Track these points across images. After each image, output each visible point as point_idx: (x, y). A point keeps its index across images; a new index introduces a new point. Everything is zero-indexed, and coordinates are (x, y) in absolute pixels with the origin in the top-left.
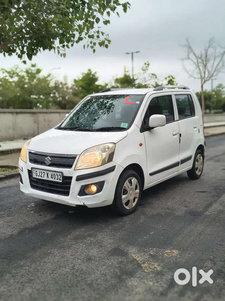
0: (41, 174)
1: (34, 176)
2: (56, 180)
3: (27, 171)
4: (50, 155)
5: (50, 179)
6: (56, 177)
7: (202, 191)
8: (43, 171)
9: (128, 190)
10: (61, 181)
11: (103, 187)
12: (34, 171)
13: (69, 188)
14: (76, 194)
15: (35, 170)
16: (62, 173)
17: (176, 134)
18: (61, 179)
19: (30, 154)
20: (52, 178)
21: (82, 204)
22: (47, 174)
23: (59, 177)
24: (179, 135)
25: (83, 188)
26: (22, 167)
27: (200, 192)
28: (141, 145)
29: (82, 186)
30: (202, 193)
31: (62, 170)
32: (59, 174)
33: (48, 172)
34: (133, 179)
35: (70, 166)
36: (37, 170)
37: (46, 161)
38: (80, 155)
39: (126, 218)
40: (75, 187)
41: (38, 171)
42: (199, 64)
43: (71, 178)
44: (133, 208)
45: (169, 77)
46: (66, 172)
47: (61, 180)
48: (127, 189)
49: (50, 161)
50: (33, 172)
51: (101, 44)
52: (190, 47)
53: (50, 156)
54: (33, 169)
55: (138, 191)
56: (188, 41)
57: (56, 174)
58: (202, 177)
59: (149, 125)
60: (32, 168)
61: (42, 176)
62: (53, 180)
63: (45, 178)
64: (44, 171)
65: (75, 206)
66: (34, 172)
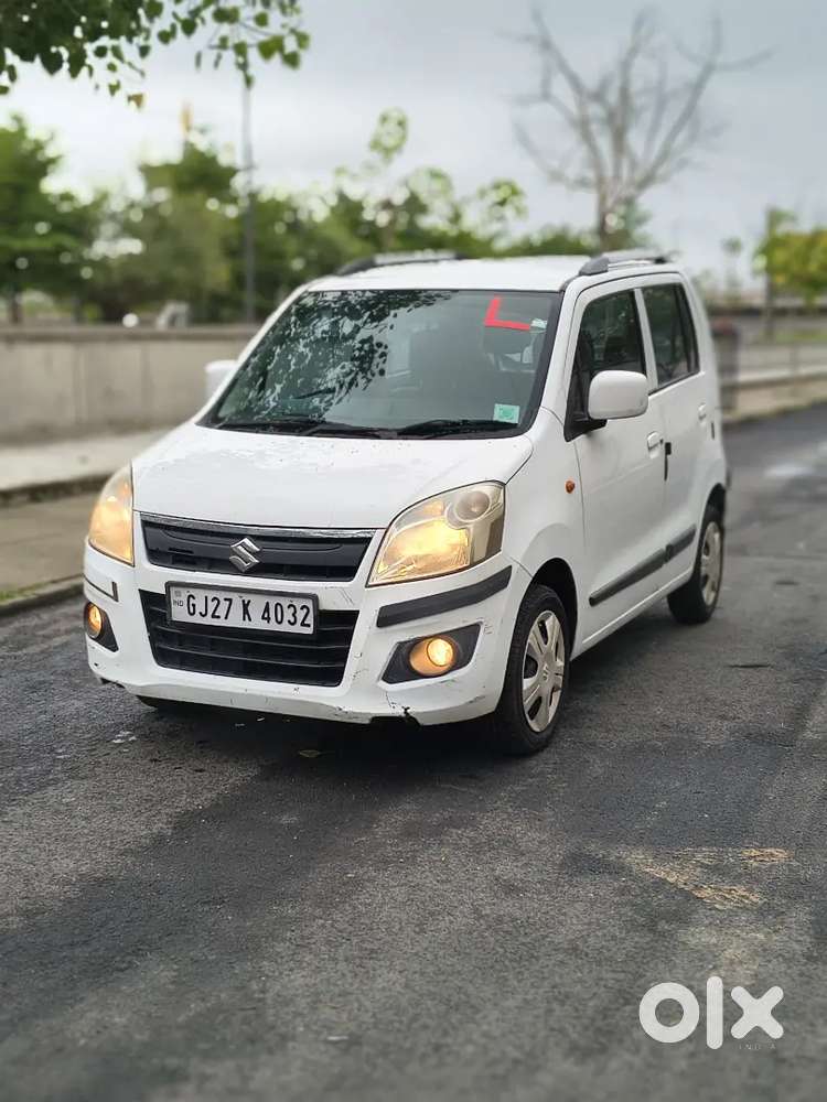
0: (211, 606)
1: (179, 613)
2: (285, 628)
3: (138, 597)
4: (254, 531)
5: (258, 623)
6: (288, 615)
7: (750, 662)
8: (221, 596)
9: (539, 658)
10: (309, 631)
11: (474, 648)
12: (179, 598)
13: (342, 656)
14: (376, 676)
15: (185, 593)
16: (315, 598)
17: (656, 445)
18: (310, 620)
19: (146, 529)
20: (268, 619)
21: (399, 712)
22: (246, 606)
23: (301, 615)
24: (662, 448)
25: (404, 652)
26: (114, 585)
27: (742, 667)
28: (570, 488)
29: (401, 645)
30: (750, 670)
31: (313, 588)
32: (298, 603)
33: (247, 597)
34: (547, 616)
35: (346, 572)
36: (193, 592)
37: (235, 554)
38: (387, 529)
39: (535, 762)
40: (369, 648)
41: (200, 595)
42: (594, 127)
43: (350, 617)
44: (549, 726)
45: (497, 187)
46: (332, 594)
47: (309, 626)
48: (535, 654)
49: (254, 554)
50: (173, 598)
51: (269, 49)
52: (546, 45)
53: (251, 536)
54: (173, 590)
55: (560, 663)
56: (537, 16)
57: (285, 602)
58: (717, 614)
59: (590, 410)
60: (169, 585)
61: (221, 612)
62: (273, 626)
63: (236, 620)
64: (229, 595)
65: (367, 722)
66: (177, 599)
